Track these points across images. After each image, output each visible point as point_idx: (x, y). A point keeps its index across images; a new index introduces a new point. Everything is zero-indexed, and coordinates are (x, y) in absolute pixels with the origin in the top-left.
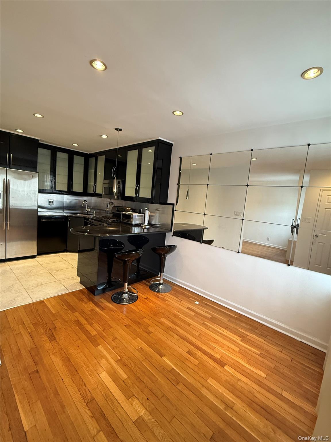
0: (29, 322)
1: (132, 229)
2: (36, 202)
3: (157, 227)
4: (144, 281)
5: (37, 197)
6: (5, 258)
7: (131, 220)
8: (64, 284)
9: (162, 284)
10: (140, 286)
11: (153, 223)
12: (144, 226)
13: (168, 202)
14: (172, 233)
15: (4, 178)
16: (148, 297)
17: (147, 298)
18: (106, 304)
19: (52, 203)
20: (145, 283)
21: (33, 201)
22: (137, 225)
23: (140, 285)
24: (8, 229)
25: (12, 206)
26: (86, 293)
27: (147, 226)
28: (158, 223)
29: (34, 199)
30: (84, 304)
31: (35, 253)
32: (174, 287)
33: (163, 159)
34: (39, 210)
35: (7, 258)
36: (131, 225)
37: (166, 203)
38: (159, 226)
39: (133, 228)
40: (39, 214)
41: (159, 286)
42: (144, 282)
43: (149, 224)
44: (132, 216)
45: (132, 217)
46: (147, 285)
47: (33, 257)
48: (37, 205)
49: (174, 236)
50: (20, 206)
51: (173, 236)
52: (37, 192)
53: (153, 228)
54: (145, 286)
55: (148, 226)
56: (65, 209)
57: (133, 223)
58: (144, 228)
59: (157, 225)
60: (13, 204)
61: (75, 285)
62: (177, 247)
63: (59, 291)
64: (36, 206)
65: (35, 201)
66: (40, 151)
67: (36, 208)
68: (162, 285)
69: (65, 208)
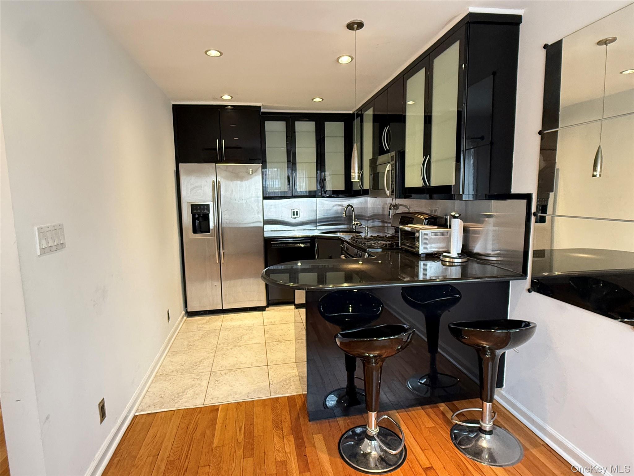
0: (167, 454)
1: (418, 266)
2: (259, 215)
3: (488, 262)
4: (443, 406)
5: (262, 207)
6: (221, 308)
7: (417, 243)
8: (273, 374)
9: (490, 433)
10: (426, 419)
11: (478, 248)
12: (448, 259)
13: (514, 191)
14: (527, 283)
15: (213, 181)
16: (437, 465)
17: (431, 468)
18: (320, 454)
19: (297, 215)
20: (443, 414)
21: (256, 213)
22: (432, 257)
23: (428, 415)
24: (223, 262)
25: (226, 223)
26: (298, 408)
27: (456, 260)
28: (493, 251)
29: (257, 210)
30: (276, 439)
31: (264, 304)
32: (534, 452)
33: (494, 74)
34: (267, 228)
35: (224, 308)
36: (417, 256)
37: (506, 195)
38: (494, 259)
39: (421, 264)
40: (267, 235)
41: (478, 438)
42: (441, 408)
43: (466, 252)
44: (417, 234)
45: (418, 237)
46: (448, 422)
47: (261, 309)
48: (262, 220)
49: (533, 292)
50: (238, 224)
51: (529, 291)
52: (261, 198)
53: (478, 263)
54: (440, 422)
55: (460, 260)
56: (319, 224)
57: (422, 251)
58: (448, 264)
59: (488, 255)
60: (226, 221)
61: (288, 381)
62: (537, 328)
63: (254, 391)
64: (260, 222)
65: (258, 213)
66: (270, 126)
67: (261, 224)
68: (488, 437)
69: (319, 222)
